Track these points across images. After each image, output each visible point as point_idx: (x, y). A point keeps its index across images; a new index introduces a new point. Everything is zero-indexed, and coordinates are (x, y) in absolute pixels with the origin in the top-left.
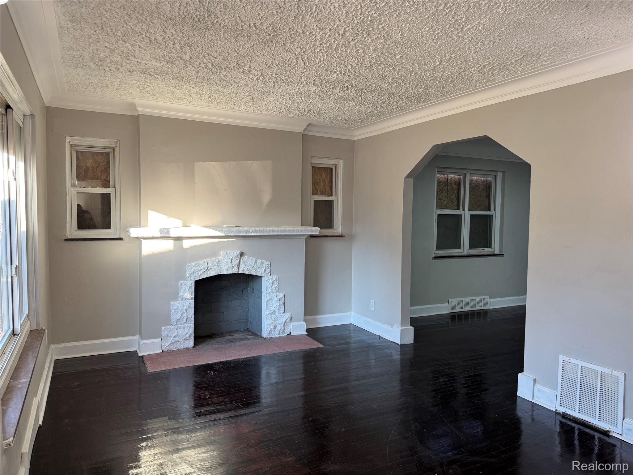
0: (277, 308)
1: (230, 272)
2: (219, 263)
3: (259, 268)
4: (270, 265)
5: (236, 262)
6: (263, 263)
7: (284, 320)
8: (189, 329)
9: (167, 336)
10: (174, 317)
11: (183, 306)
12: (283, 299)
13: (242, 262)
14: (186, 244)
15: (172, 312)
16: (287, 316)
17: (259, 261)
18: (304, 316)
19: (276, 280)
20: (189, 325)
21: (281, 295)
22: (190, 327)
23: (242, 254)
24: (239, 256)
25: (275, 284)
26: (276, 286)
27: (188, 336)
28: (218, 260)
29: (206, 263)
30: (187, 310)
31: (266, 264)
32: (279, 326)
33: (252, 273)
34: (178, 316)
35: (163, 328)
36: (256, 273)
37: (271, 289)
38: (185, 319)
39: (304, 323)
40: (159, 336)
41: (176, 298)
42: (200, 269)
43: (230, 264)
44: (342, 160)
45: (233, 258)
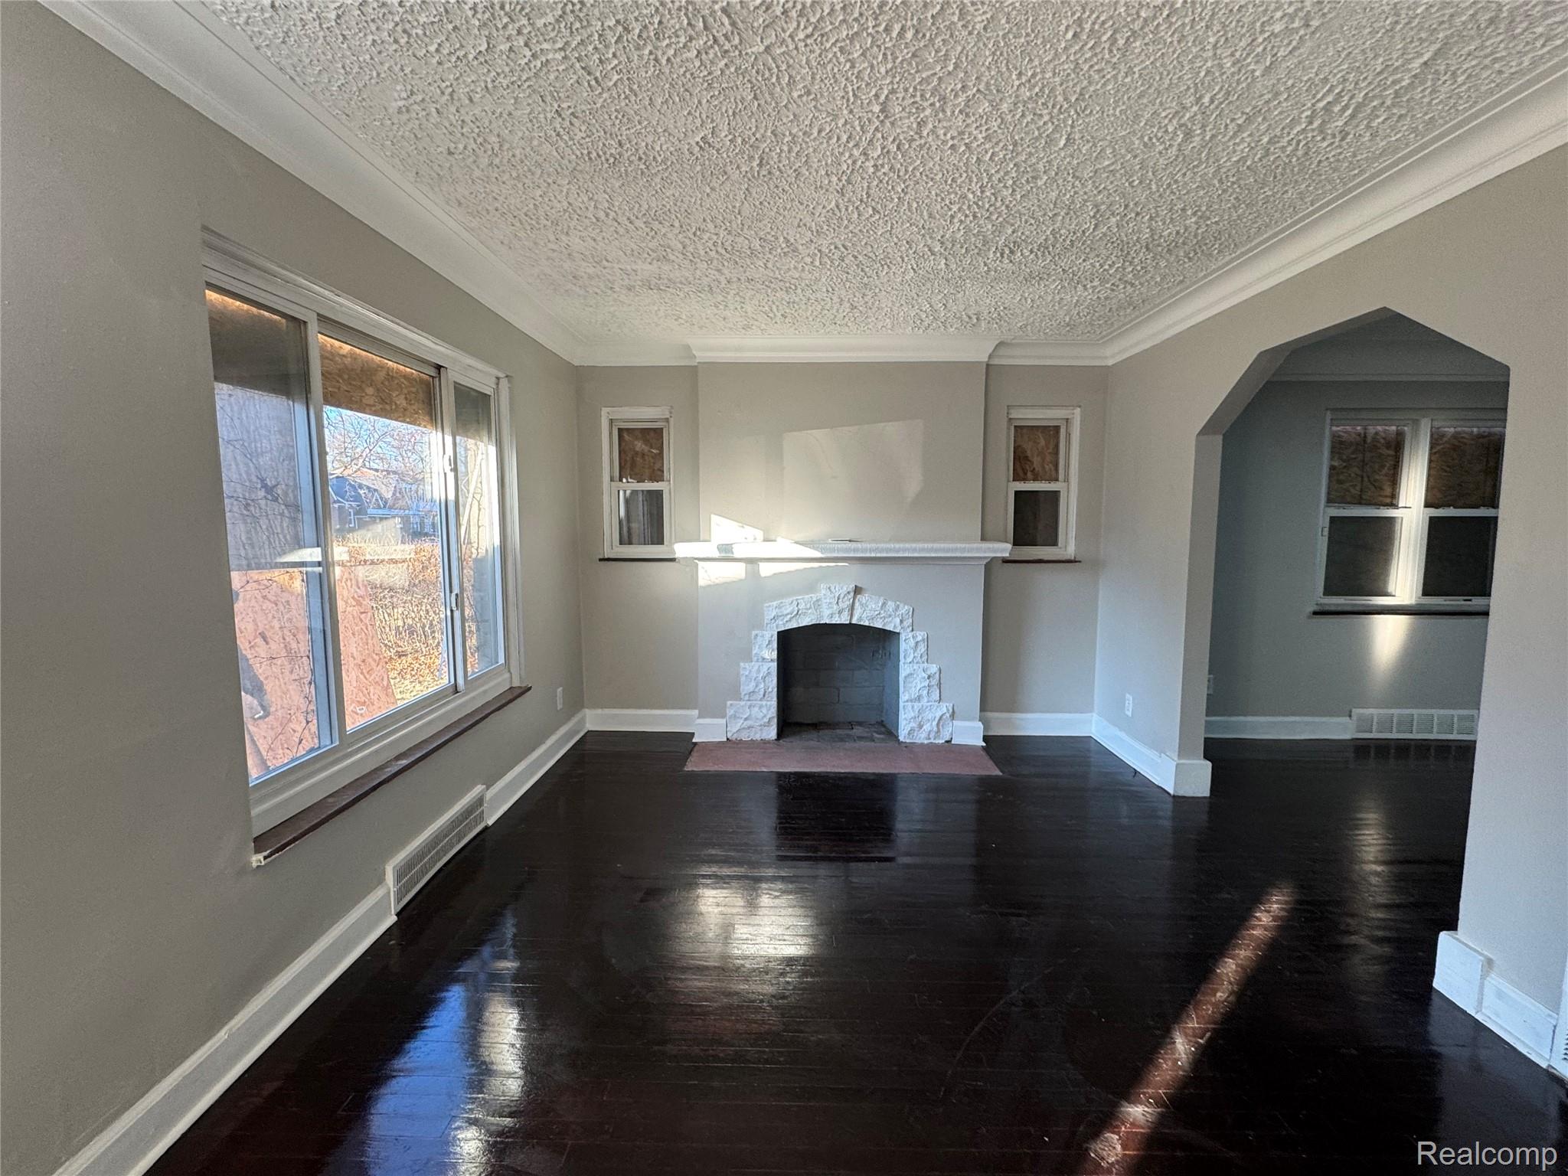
0: (925, 692)
1: (836, 620)
2: (817, 604)
3: (890, 616)
4: (911, 613)
5: (846, 603)
6: (897, 608)
7: (938, 715)
8: (769, 708)
9: (735, 717)
10: (746, 688)
11: (758, 671)
12: (937, 675)
13: (857, 604)
14: (766, 570)
15: (743, 679)
16: (944, 708)
17: (891, 605)
18: (981, 711)
19: (923, 640)
20: (769, 703)
21: (933, 669)
22: (770, 706)
23: (858, 590)
24: (852, 594)
25: (922, 648)
26: (923, 650)
27: (766, 720)
28: (815, 599)
29: (795, 603)
30: (764, 678)
31: (904, 609)
32: (929, 724)
33: (876, 626)
34: (751, 687)
35: (729, 703)
36: (884, 625)
37: (912, 656)
38: (762, 693)
39: (980, 725)
40: (723, 716)
41: (748, 656)
42: (785, 612)
43: (835, 607)
44: (1079, 409)
45: (842, 596)
